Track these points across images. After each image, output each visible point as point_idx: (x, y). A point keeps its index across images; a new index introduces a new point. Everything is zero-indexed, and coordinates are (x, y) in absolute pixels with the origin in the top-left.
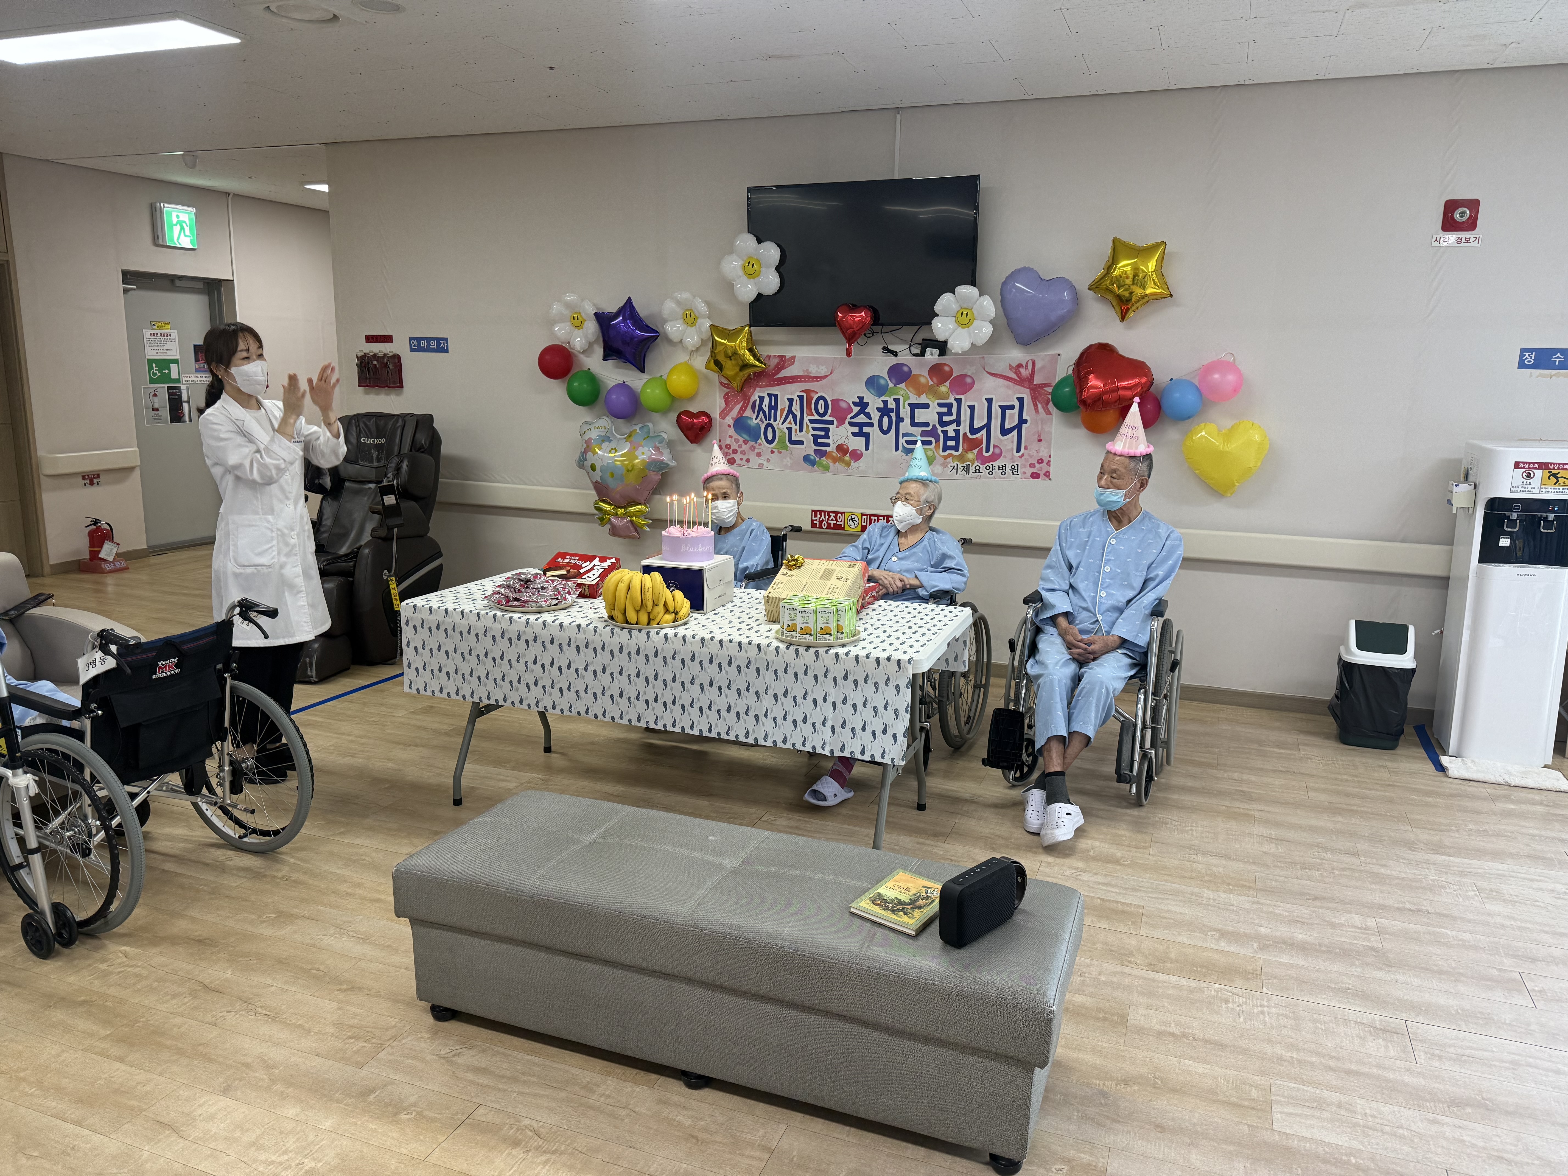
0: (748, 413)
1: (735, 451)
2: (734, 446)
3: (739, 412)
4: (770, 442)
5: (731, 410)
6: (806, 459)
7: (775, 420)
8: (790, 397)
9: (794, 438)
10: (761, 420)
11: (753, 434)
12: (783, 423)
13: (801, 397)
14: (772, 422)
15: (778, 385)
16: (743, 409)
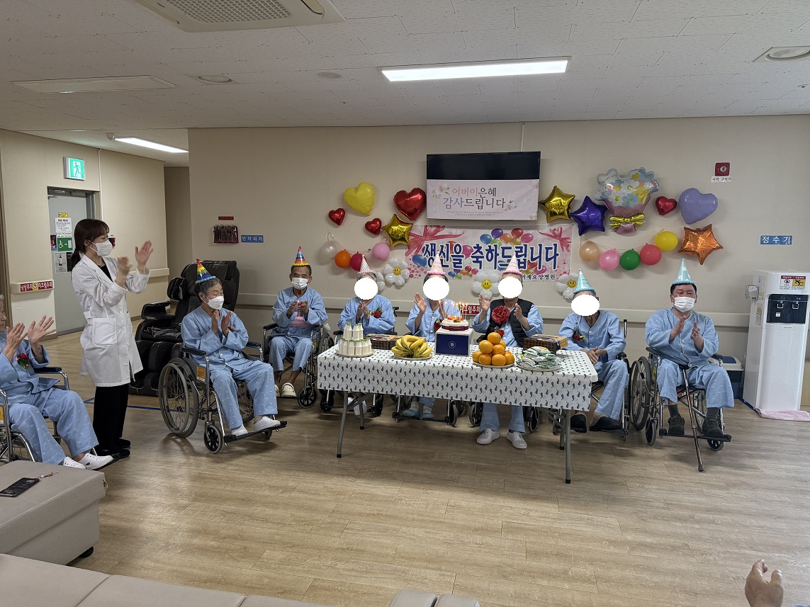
0: (420, 253)
2: (413, 269)
3: (415, 253)
5: (411, 252)
8: (442, 245)
10: (427, 256)
11: (423, 263)
13: (447, 245)
15: (436, 239)
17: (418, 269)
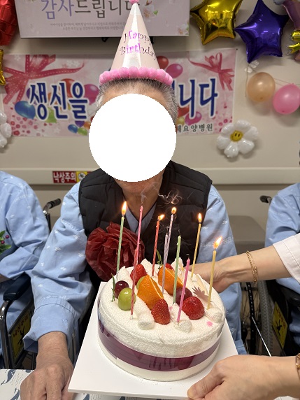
0: (24, 98)
1: (18, 126)
2: (17, 122)
3: (18, 98)
4: (43, 118)
5: (11, 97)
6: (70, 127)
7: (46, 101)
8: (54, 85)
9: (60, 114)
10: (35, 103)
11: (30, 113)
12: (51, 103)
13: (62, 85)
14: (43, 103)
15: (44, 76)
16: (20, 96)
17: (25, 123)
